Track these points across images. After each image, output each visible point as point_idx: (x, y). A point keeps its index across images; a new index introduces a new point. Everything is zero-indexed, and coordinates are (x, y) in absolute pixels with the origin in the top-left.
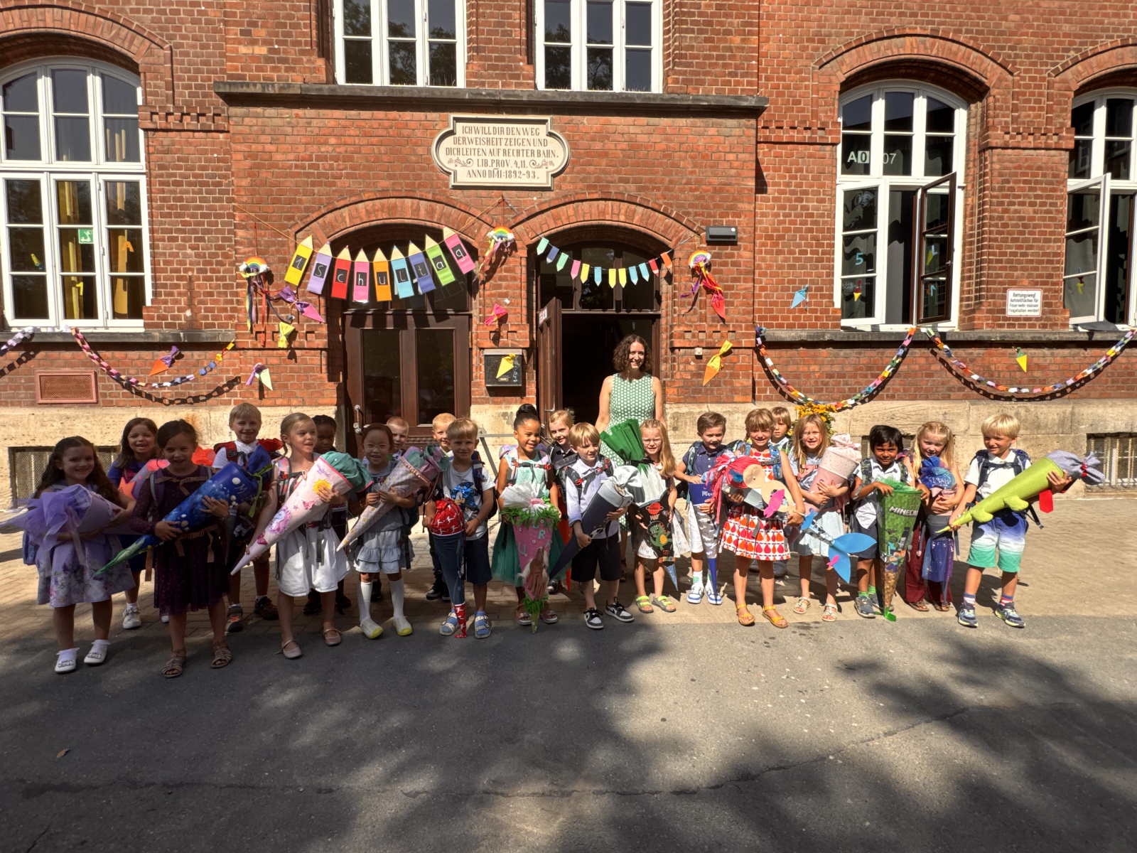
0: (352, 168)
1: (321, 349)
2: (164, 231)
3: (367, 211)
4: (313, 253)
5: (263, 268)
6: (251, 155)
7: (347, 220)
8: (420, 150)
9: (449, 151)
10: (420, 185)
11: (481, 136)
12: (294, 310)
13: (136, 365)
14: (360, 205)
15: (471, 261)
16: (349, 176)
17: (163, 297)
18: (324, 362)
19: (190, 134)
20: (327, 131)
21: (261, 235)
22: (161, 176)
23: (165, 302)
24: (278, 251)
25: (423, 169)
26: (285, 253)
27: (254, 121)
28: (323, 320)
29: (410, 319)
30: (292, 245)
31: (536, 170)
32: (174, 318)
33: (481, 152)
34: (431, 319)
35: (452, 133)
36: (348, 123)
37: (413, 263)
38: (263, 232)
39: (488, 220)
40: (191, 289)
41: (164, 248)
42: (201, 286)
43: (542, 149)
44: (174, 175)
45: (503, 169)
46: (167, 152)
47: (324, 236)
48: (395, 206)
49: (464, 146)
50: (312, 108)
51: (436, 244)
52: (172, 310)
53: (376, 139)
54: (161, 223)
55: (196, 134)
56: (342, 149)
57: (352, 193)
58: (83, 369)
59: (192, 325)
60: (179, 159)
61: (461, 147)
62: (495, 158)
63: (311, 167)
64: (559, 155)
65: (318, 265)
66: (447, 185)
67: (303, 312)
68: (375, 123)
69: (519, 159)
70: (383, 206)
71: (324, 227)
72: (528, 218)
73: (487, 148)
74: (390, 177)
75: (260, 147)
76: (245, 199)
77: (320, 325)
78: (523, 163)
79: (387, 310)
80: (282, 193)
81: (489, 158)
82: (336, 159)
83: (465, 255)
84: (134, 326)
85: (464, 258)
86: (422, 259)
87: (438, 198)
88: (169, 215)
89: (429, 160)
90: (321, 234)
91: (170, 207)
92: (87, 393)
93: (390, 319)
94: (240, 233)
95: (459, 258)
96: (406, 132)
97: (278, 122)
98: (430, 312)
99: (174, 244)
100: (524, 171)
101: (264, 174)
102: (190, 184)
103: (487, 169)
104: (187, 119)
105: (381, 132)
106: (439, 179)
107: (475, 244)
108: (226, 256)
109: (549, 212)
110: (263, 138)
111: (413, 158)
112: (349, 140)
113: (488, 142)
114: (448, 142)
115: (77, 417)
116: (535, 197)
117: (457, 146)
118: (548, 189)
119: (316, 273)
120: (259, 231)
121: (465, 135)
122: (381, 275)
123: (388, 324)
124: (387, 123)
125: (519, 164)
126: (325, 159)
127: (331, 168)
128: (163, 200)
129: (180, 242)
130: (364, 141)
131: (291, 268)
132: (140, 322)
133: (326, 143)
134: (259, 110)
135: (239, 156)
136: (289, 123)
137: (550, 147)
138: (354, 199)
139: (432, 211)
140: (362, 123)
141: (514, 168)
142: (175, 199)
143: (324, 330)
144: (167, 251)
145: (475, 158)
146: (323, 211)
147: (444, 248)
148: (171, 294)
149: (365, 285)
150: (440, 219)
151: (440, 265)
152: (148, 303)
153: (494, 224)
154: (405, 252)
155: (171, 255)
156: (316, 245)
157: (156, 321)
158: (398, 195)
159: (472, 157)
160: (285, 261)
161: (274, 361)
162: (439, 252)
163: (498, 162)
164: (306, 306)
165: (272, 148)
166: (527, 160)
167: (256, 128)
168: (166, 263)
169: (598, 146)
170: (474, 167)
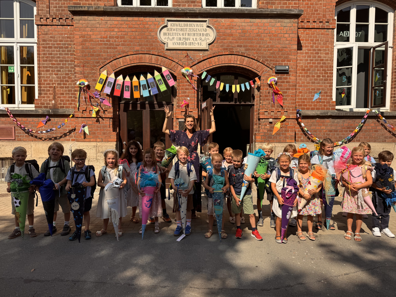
0: (124, 41)
1: (110, 118)
2: (44, 67)
3: (130, 59)
4: (107, 77)
5: (86, 83)
6: (83, 36)
7: (122, 63)
8: (152, 34)
9: (165, 34)
10: (152, 48)
11: (178, 27)
12: (99, 101)
13: (31, 124)
14: (127, 57)
15: (174, 81)
16: (123, 45)
17: (43, 95)
18: (111, 123)
19: (56, 26)
20: (114, 26)
21: (85, 70)
22: (44, 44)
23: (44, 97)
24: (92, 76)
25: (154, 42)
26: (95, 77)
27: (84, 22)
28: (111, 105)
29: (147, 106)
30: (99, 74)
31: (201, 42)
32: (47, 104)
33: (178, 34)
34: (156, 106)
35: (166, 26)
36: (123, 22)
37: (149, 82)
38: (86, 68)
39: (181, 64)
40: (55, 92)
41: (44, 75)
42: (59, 90)
43: (204, 33)
44: (49, 44)
45: (188, 42)
46: (46, 34)
47: (112, 70)
48: (142, 58)
49: (171, 32)
50: (108, 16)
51: (159, 74)
52: (46, 100)
53: (134, 29)
54: (43, 64)
55: (58, 26)
56: (120, 33)
57: (124, 52)
58: (9, 125)
59: (55, 107)
60: (51, 37)
61: (170, 32)
62: (184, 37)
63: (107, 41)
64: (212, 35)
65: (109, 82)
66: (164, 49)
67: (102, 102)
68: (134, 23)
69: (194, 37)
70: (137, 57)
71: (112, 66)
72: (198, 63)
73: (181, 33)
74: (140, 45)
75: (86, 33)
76: (79, 54)
77: (110, 108)
78: (196, 39)
79: (138, 102)
80: (94, 52)
81: (182, 37)
82: (117, 38)
83: (171, 78)
84: (31, 107)
85: (171, 80)
86: (153, 80)
87: (160, 54)
88: (46, 61)
89: (156, 38)
90: (111, 69)
91: (47, 57)
92: (10, 135)
93: (139, 105)
94: (77, 69)
95: (168, 80)
96: (147, 26)
97: (94, 22)
98: (155, 103)
99: (48, 73)
100: (196, 42)
101: (87, 44)
102: (55, 48)
103: (181, 42)
104: (55, 20)
105: (136, 26)
106: (160, 46)
107: (175, 74)
108: (69, 78)
109: (207, 60)
110: (87, 29)
111: (150, 37)
112: (122, 30)
113: (182, 30)
114: (165, 30)
115: (7, 145)
116: (201, 54)
117: (168, 32)
118: (207, 50)
119: (108, 85)
120: (85, 68)
121: (172, 27)
122: (136, 87)
123: (138, 108)
124: (139, 23)
125: (195, 40)
126: (113, 37)
127: (115, 41)
128: (44, 54)
129: (50, 72)
130: (130, 30)
131: (98, 83)
132: (33, 106)
133: (113, 31)
134: (86, 17)
135: (78, 37)
136: (98, 23)
137: (207, 32)
138: (124, 55)
139: (157, 60)
140: (128, 22)
141: (192, 41)
142: (49, 54)
143: (111, 110)
144: (45, 76)
145: (176, 37)
146: (112, 60)
147: (162, 75)
148: (46, 94)
149: (129, 91)
150: (161, 63)
151: (160, 83)
152: (36, 97)
153: (183, 66)
154: (146, 77)
155: (46, 77)
156: (108, 74)
157: (40, 105)
158: (143, 53)
159: (175, 36)
160: (95, 81)
161: (91, 123)
162: (160, 77)
163: (185, 38)
164: (104, 99)
165: (91, 33)
166: (198, 38)
167: (84, 25)
168: (45, 81)
169: (228, 31)
170: (175, 41)
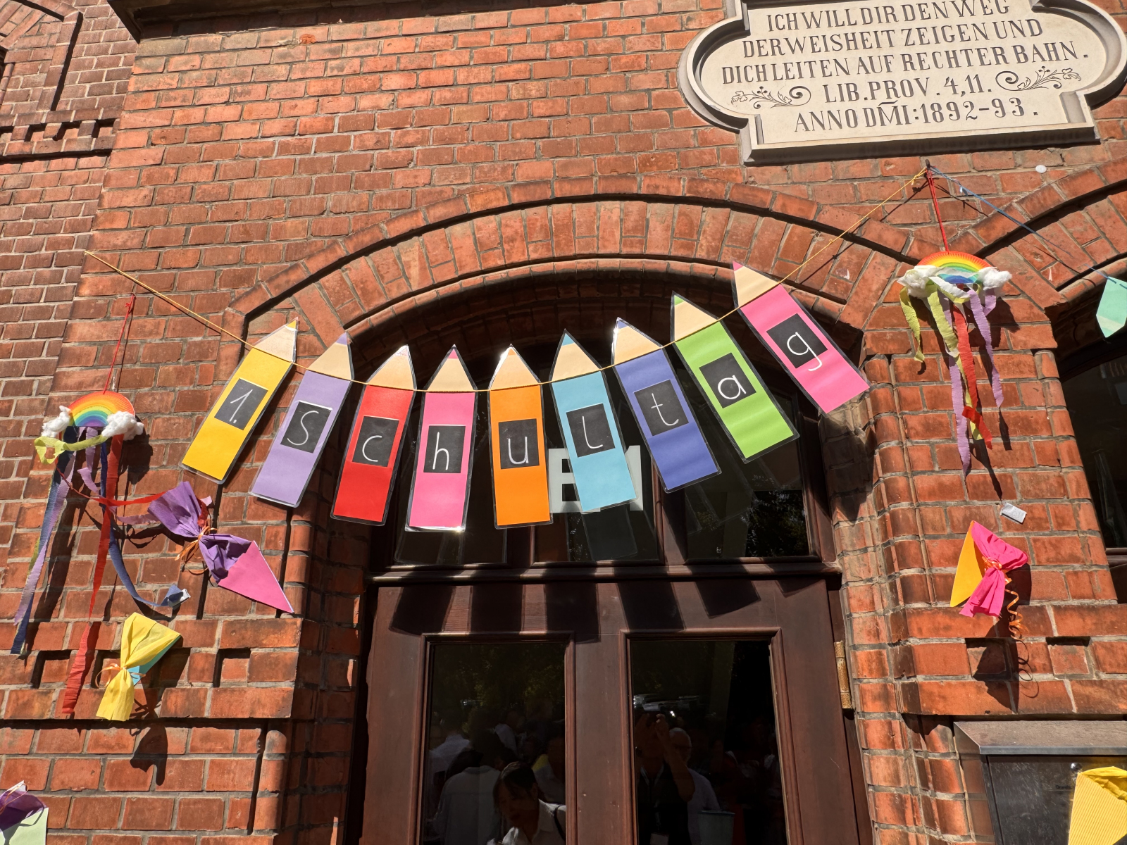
0: (442, 140)
1: (266, 725)
3: (476, 242)
4: (291, 374)
5: (117, 420)
7: (414, 272)
9: (732, 76)
10: (645, 164)
11: (824, 30)
12: (195, 566)
14: (458, 229)
15: (847, 367)
16: (430, 159)
20: (381, 63)
21: (142, 332)
24: (181, 375)
25: (656, 124)
26: (203, 380)
27: (196, 60)
28: (289, 600)
30: (232, 350)
31: (1019, 95)
33: (831, 68)
35: (737, 30)
36: (441, 40)
37: (630, 385)
38: (149, 323)
39: (889, 238)
43: (1028, 43)
45: (914, 103)
47: (335, 322)
48: (570, 225)
49: (779, 59)
50: (347, 20)
51: (708, 319)
53: (516, 66)
56: (420, 97)
57: (434, 198)
61: (768, 61)
62: (881, 77)
63: (330, 145)
64: (1091, 52)
65: (302, 407)
66: (733, 158)
67: (222, 574)
68: (514, 36)
69: (959, 75)
70: (528, 227)
71: (336, 300)
72: (1038, 222)
73: (850, 57)
74: (553, 151)
75: (197, 114)
76: (120, 238)
77: (277, 625)
78: (975, 83)
81: (861, 80)
87: (706, 190)
90: (326, 317)
93: (534, 597)
94: (83, 328)
96: (601, 45)
97: (259, 57)
100: (982, 100)
101: (191, 174)
103: (859, 106)
105: (529, 51)
106: (705, 142)
107: (850, 315)
109: (1103, 203)
110: (207, 95)
111: (624, 100)
112: (438, 77)
113: (851, 41)
114: (730, 53)
116: (1041, 165)
117: (756, 60)
118: (1083, 137)
119: (293, 435)
120: (138, 321)
121: (776, 34)
122: (517, 429)
124: (546, 32)
125: (962, 85)
126: (371, 124)
127: (381, 144)
130: (484, 74)
131: (211, 421)
133: (376, 89)
134: (214, 38)
135: (140, 138)
136: (283, 56)
137: (1047, 37)
138: (439, 213)
139: (692, 231)
140: (481, 37)
141: (947, 96)
143: (287, 645)
145: (815, 85)
146: (342, 252)
149: (456, 468)
150: (718, 250)
151: (730, 389)
153: (913, 250)
154: (599, 350)
156: (306, 349)
158: (577, 191)
159: (806, 81)
160: (197, 404)
161: (80, 773)
162: (723, 344)
163: (889, 86)
164: (238, 550)
165: (231, 112)
166: (988, 75)
167: (195, 74)
170: (817, 104)
